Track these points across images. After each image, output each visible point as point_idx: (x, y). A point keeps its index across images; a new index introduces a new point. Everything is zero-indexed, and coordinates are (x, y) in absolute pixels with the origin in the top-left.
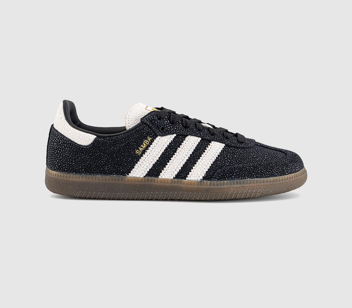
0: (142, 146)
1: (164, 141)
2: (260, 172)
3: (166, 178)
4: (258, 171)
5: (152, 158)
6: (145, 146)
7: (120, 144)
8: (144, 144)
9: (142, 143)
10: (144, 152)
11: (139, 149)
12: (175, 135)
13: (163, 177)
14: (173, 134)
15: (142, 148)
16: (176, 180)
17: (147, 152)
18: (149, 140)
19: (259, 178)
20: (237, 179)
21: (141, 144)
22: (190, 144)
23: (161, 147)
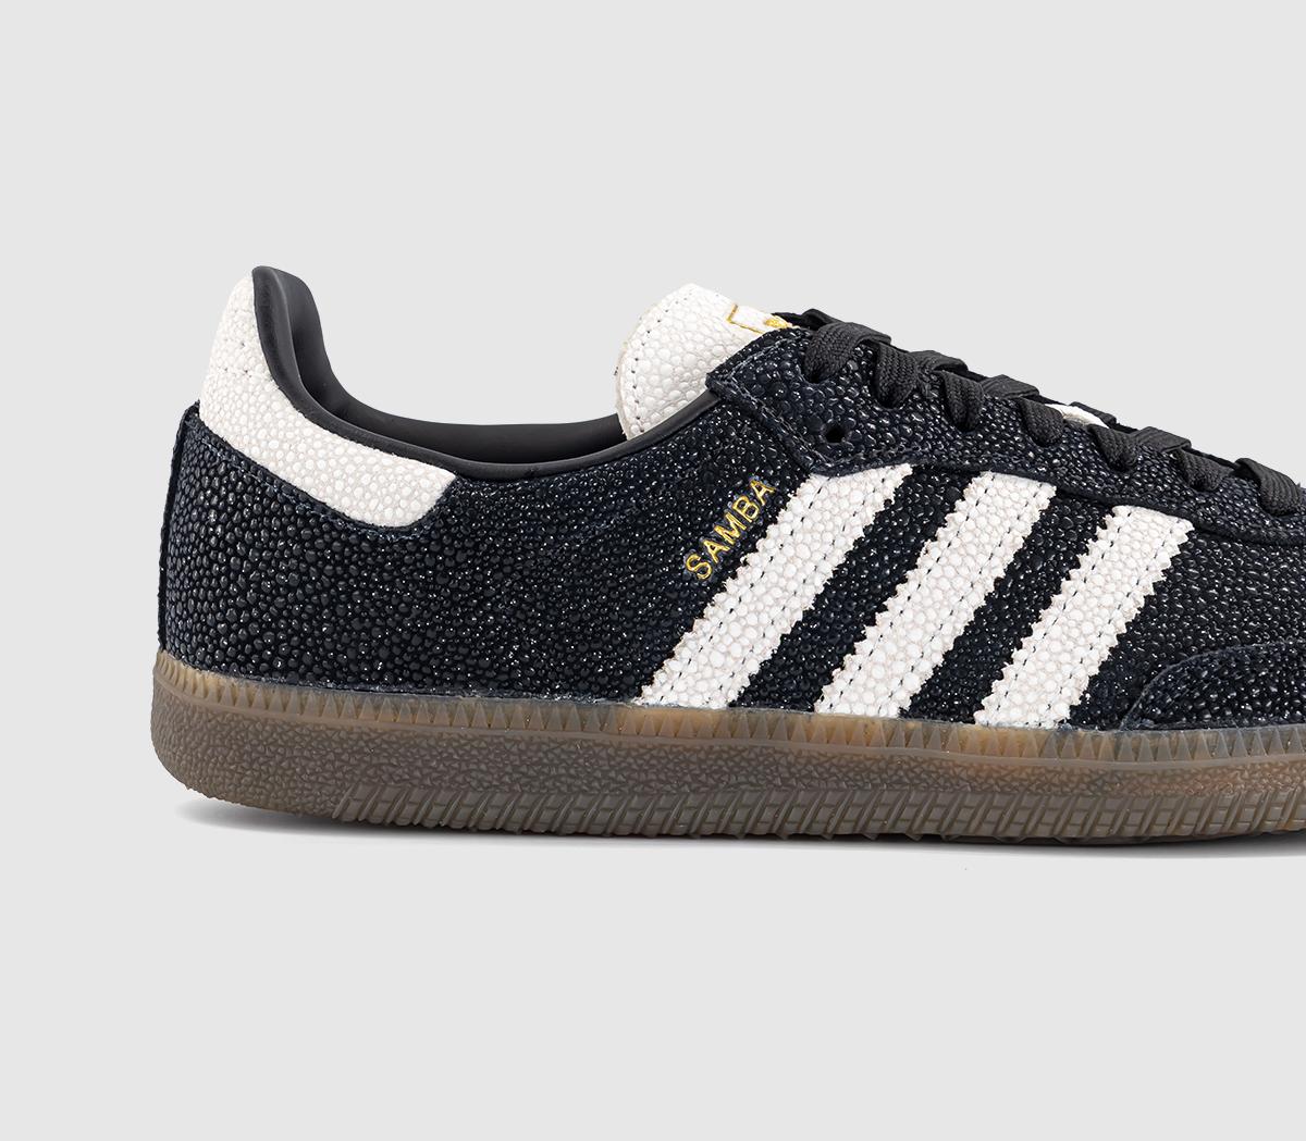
0: (719, 530)
1: (845, 504)
5: (776, 600)
6: (736, 534)
7: (591, 519)
8: (733, 521)
10: (730, 565)
11: (699, 549)
12: (906, 469)
13: (842, 709)
14: (894, 461)
15: (720, 540)
16: (913, 724)
17: (746, 564)
18: (760, 495)
20: (1269, 722)
21: (713, 520)
22: (995, 521)
23: (829, 538)
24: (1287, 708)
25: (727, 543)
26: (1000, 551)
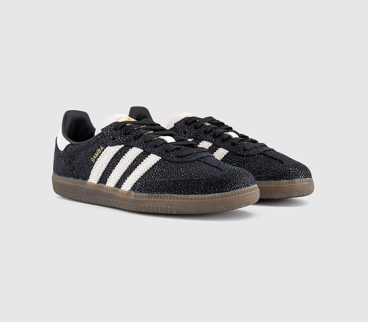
0: (96, 154)
1: (111, 151)
2: (179, 188)
3: (110, 186)
4: (178, 186)
5: (101, 166)
6: (98, 155)
7: (81, 151)
8: (97, 153)
9: (96, 152)
10: (96, 160)
11: (93, 157)
12: (123, 146)
13: (108, 185)
14: (120, 144)
15: (95, 156)
16: (116, 188)
17: (98, 160)
18: (102, 149)
19: (178, 194)
20: (157, 193)
21: (94, 153)
22: (131, 155)
23: (108, 156)
24: (159, 191)
25: (96, 157)
26: (130, 160)
